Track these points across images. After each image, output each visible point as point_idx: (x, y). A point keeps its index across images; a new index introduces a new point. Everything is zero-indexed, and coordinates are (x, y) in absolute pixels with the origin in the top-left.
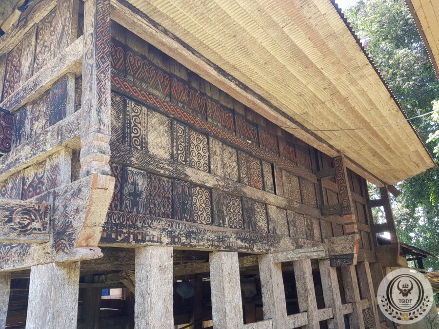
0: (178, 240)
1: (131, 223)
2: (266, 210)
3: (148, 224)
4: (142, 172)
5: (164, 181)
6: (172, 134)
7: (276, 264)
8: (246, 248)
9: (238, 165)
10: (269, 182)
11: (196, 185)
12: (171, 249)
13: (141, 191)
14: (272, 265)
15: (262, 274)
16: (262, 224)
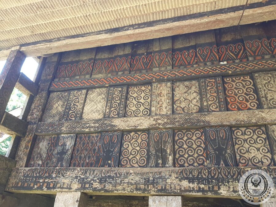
0: (90, 186)
1: (48, 175)
3: (62, 174)
4: (72, 135)
5: (93, 137)
9: (201, 94)
12: (78, 194)
13: (68, 150)
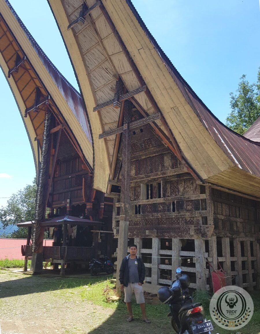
0: (217, 234)
2: (237, 224)
6: (214, 206)
7: (239, 241)
8: (231, 236)
9: (229, 211)
10: (238, 214)
11: (219, 219)
12: (216, 237)
14: (238, 242)
15: (234, 244)
16: (235, 229)
